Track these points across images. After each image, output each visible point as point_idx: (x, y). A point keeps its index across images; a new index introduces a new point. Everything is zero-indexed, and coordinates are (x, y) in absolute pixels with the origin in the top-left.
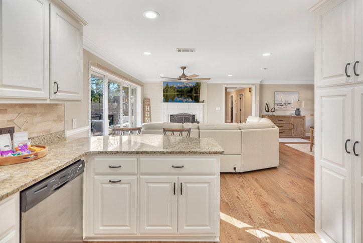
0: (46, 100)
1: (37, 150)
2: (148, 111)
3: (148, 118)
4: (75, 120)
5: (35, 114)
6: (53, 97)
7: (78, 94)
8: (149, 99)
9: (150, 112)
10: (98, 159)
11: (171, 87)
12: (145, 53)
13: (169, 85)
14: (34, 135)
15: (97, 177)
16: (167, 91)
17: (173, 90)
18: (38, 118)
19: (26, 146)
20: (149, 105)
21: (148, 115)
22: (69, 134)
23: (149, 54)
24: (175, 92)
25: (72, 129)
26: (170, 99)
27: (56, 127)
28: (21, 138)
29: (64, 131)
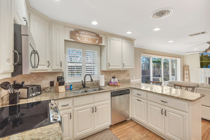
0: (121, 69)
1: (119, 84)
2: (187, 74)
3: (187, 78)
4: (134, 76)
5: (120, 73)
6: (123, 68)
7: (132, 66)
8: (188, 66)
9: (189, 74)
10: (134, 90)
11: (205, 56)
12: (169, 42)
13: (204, 55)
14: (120, 80)
15: (134, 97)
16: (202, 60)
17: (207, 59)
18: (121, 75)
19: (117, 82)
20: (188, 70)
21: (187, 76)
22: (131, 81)
23: (172, 41)
24: (208, 60)
25: (133, 79)
26: (204, 66)
27: (127, 78)
28: (116, 80)
29: (130, 80)
